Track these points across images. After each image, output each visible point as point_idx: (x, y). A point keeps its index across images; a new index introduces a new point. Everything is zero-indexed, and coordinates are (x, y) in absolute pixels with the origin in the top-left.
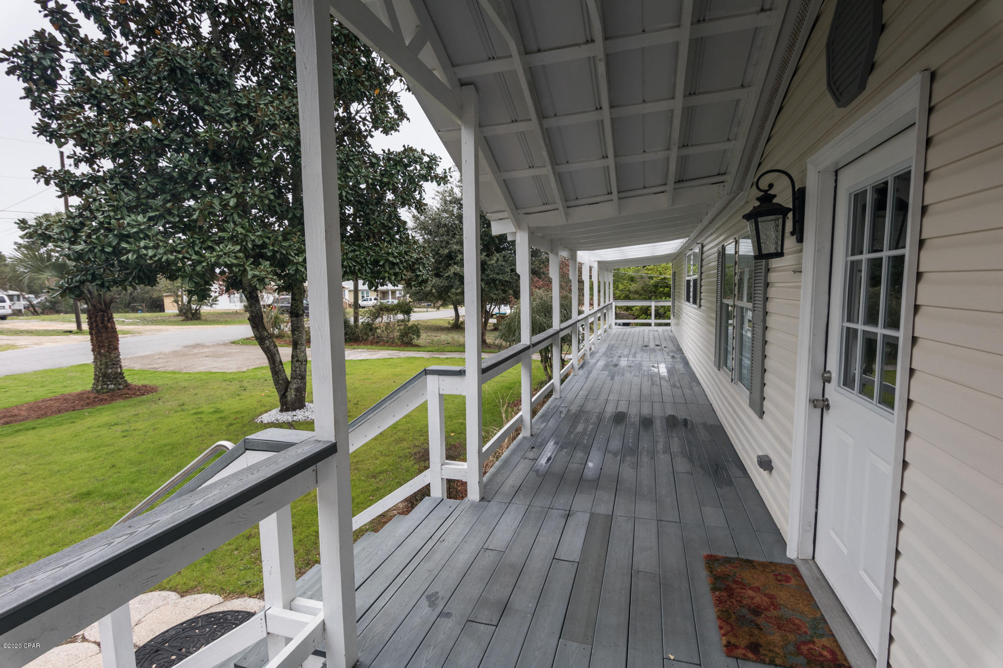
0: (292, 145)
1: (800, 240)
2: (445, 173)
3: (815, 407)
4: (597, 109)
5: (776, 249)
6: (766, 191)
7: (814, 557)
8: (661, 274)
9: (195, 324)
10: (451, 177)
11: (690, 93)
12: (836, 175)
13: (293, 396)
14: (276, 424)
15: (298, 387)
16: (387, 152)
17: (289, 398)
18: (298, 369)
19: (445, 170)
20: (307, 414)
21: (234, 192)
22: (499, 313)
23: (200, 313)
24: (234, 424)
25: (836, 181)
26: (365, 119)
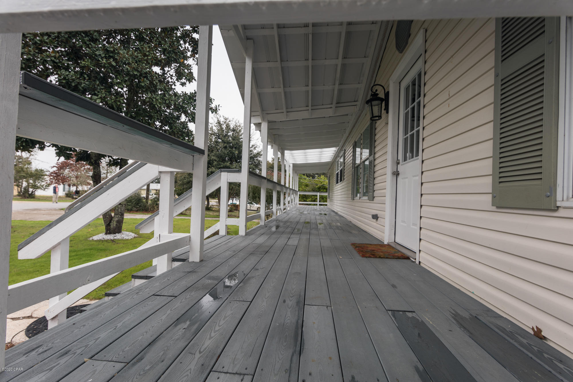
0: (138, 75)
1: (387, 112)
2: (216, 107)
3: (394, 175)
4: (305, 60)
5: (379, 114)
6: (375, 92)
7: (395, 241)
8: (321, 183)
9: (31, 201)
10: (219, 109)
11: (344, 58)
12: (400, 84)
13: (115, 225)
14: (103, 240)
15: (119, 220)
16: (184, 93)
17: (112, 227)
18: (119, 209)
19: (216, 105)
20: (123, 236)
21: (100, 96)
22: (232, 203)
23: (34, 194)
24: (73, 241)
25: (400, 86)
26: (172, 76)
